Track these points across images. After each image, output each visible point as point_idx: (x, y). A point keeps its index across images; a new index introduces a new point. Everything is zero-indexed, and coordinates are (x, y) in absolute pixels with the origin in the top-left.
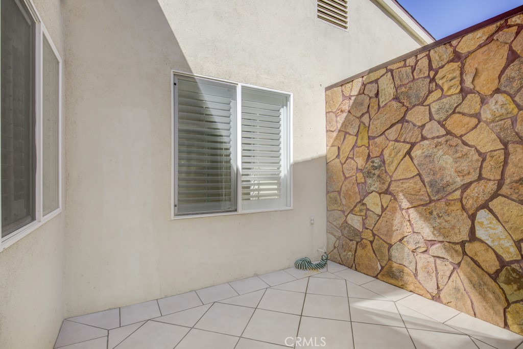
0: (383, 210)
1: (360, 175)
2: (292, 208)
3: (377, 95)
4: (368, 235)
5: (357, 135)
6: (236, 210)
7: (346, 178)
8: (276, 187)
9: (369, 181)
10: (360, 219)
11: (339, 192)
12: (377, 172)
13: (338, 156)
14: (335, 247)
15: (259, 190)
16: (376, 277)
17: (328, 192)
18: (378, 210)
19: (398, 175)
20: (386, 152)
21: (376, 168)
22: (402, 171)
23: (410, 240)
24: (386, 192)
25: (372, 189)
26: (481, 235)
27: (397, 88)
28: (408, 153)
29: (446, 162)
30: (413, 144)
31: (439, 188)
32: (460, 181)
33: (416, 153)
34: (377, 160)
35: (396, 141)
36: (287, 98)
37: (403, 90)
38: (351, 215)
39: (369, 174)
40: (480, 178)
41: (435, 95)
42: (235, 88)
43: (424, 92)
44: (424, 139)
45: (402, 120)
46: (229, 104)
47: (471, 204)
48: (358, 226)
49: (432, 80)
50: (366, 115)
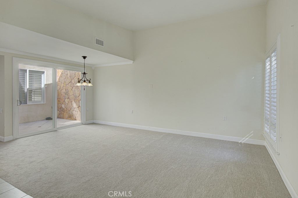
0: (68, 102)
1: (64, 94)
2: (45, 103)
3: (67, 74)
4: (65, 109)
5: (64, 84)
6: (27, 104)
7: (61, 95)
8: (41, 99)
9: (66, 95)
10: (64, 105)
11: (60, 99)
12: (67, 93)
13: (60, 89)
14: (59, 114)
15: (34, 98)
16: (67, 119)
17: (58, 99)
18: (67, 103)
19: (70, 94)
20: (69, 89)
21: (67, 92)
22: (71, 93)
23: (72, 108)
24: (68, 98)
25: (66, 97)
26: (80, 105)
27: (70, 74)
28: (72, 89)
29: (76, 92)
30: (73, 87)
31: (76, 97)
32: (78, 95)
33: (73, 89)
34: (67, 90)
35: (70, 86)
36: (44, 72)
37: (71, 75)
38: (62, 105)
39: (66, 94)
40: (80, 95)
41: (75, 78)
42: (27, 70)
43: (74, 77)
44: (74, 86)
45: (71, 82)
46: (24, 74)
47: (79, 100)
48: (64, 107)
49: (75, 75)
50: (65, 79)
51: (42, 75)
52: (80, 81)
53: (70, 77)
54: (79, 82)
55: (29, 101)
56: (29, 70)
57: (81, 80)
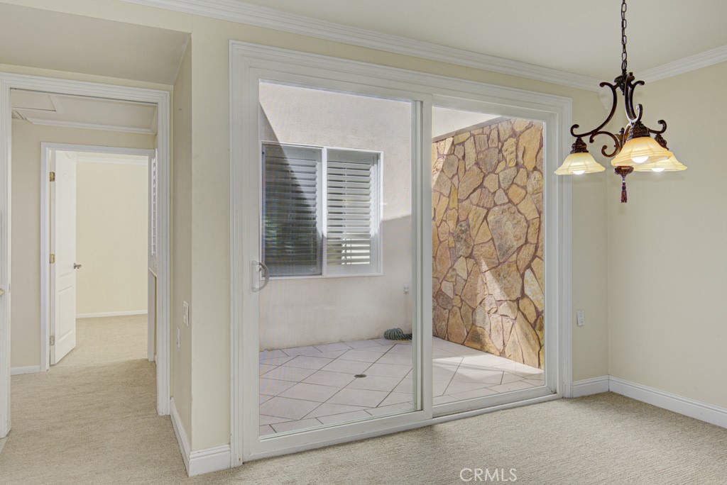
0: (469, 274)
1: (451, 239)
2: (382, 274)
3: (464, 157)
4: (457, 302)
5: (449, 197)
6: (321, 274)
7: (440, 242)
9: (458, 245)
10: (451, 285)
11: (435, 258)
12: (464, 236)
13: (434, 219)
16: (463, 344)
18: (465, 275)
19: (479, 239)
20: (471, 216)
21: (463, 232)
22: (481, 235)
23: (486, 302)
24: (470, 256)
25: (460, 253)
26: (527, 292)
27: (478, 153)
28: (486, 218)
29: (508, 227)
30: (489, 210)
31: (504, 251)
32: (516, 245)
33: (490, 218)
34: (464, 224)
35: (478, 205)
36: (377, 157)
37: (481, 156)
38: (444, 282)
39: (458, 239)
40: (526, 242)
41: (502, 165)
42: (320, 151)
43: (495, 161)
44: (495, 205)
45: (481, 186)
46: (315, 166)
47: (522, 265)
48: (450, 293)
49: (500, 151)
50: (456, 177)
51: (373, 169)
52: (586, 140)
53: (477, 164)
54: (579, 147)
55: (328, 263)
56: (328, 149)
57: (595, 133)
